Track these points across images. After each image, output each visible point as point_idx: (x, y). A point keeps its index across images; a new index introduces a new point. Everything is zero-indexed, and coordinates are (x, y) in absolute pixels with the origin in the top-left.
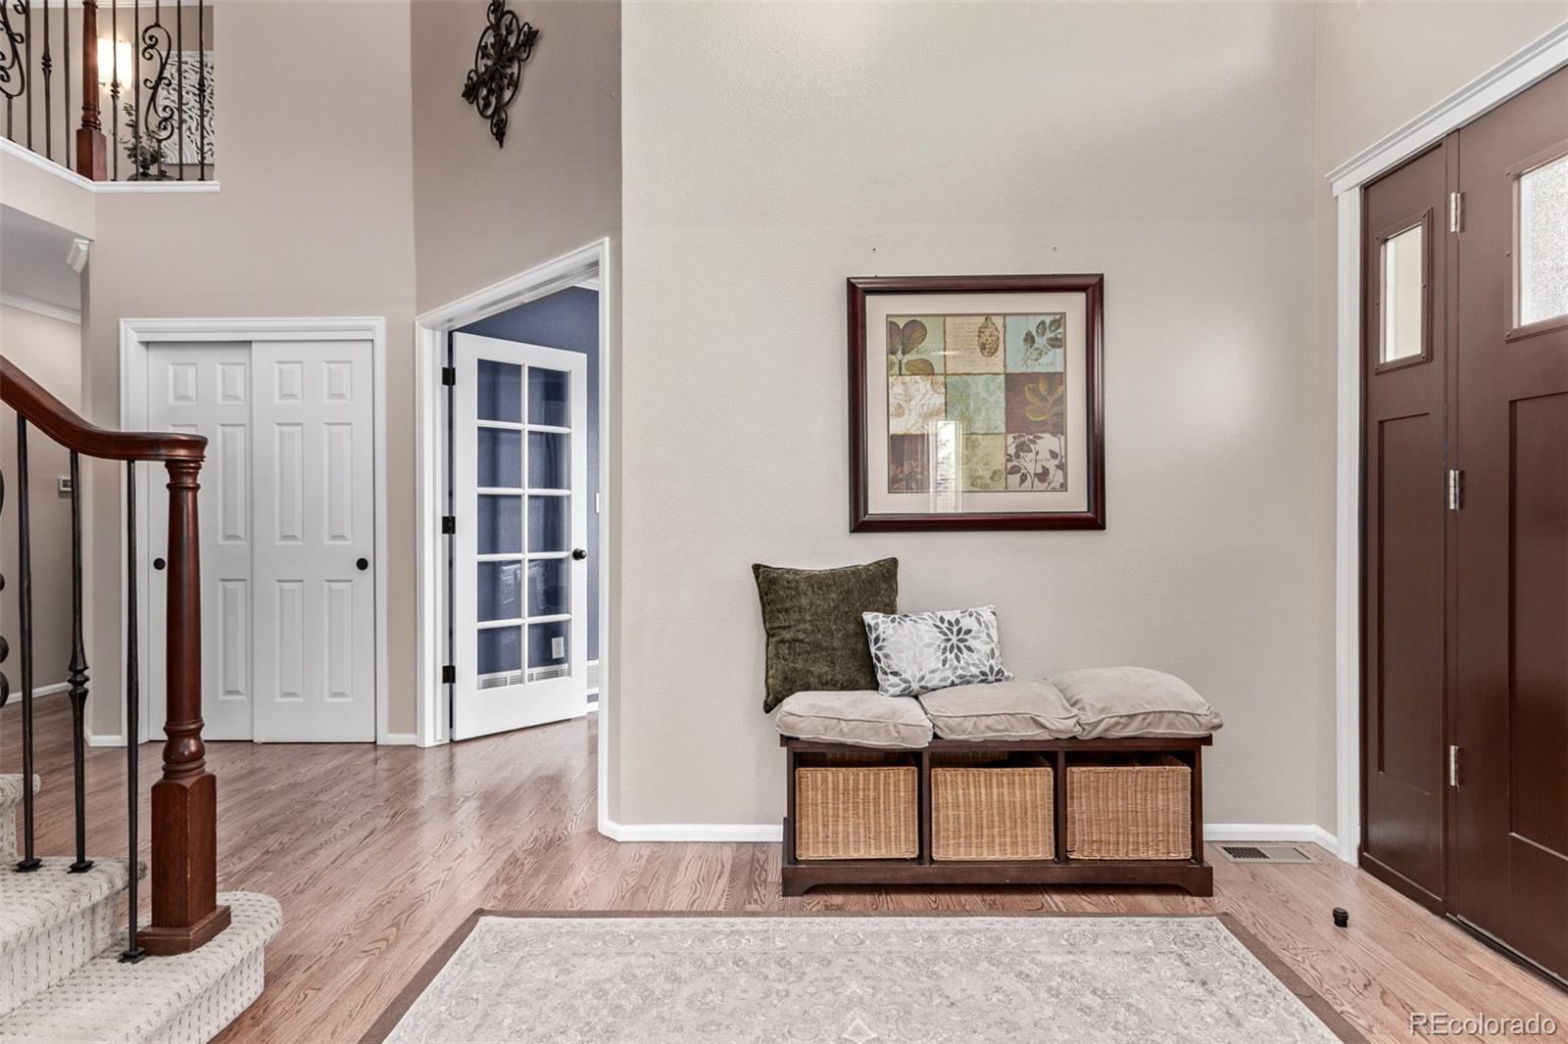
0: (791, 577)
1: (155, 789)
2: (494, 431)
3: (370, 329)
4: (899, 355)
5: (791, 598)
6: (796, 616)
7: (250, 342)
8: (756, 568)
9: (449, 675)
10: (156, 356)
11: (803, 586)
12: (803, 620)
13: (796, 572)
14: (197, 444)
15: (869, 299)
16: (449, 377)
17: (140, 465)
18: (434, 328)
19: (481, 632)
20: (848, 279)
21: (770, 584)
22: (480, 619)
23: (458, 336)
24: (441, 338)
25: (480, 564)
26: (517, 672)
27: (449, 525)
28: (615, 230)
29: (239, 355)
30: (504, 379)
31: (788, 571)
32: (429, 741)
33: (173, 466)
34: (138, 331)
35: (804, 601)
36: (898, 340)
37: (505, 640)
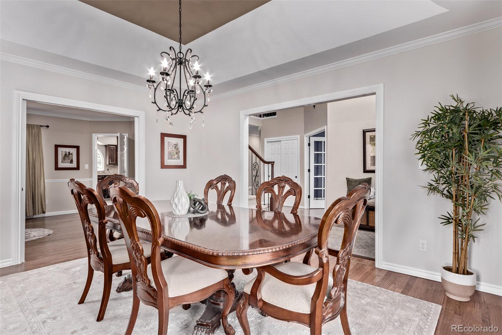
0: (351, 180)
1: (270, 198)
2: (318, 154)
3: (297, 137)
4: (372, 142)
5: (351, 183)
6: (351, 186)
7: (281, 141)
8: (347, 178)
9: (309, 197)
10: (269, 143)
11: (353, 181)
12: (352, 187)
13: (353, 179)
14: (274, 162)
15: (367, 133)
16: (309, 145)
17: (269, 164)
18: (307, 137)
19: (315, 190)
20: (363, 130)
21: (349, 181)
22: (314, 187)
23: (311, 137)
24: (308, 138)
25: (315, 178)
26: (321, 198)
27: (309, 171)
28: (327, 125)
29: (279, 143)
30: (319, 144)
31: (351, 179)
32: (306, 208)
33: (272, 164)
34: (267, 140)
35: (353, 184)
36: (372, 140)
37: (319, 191)
